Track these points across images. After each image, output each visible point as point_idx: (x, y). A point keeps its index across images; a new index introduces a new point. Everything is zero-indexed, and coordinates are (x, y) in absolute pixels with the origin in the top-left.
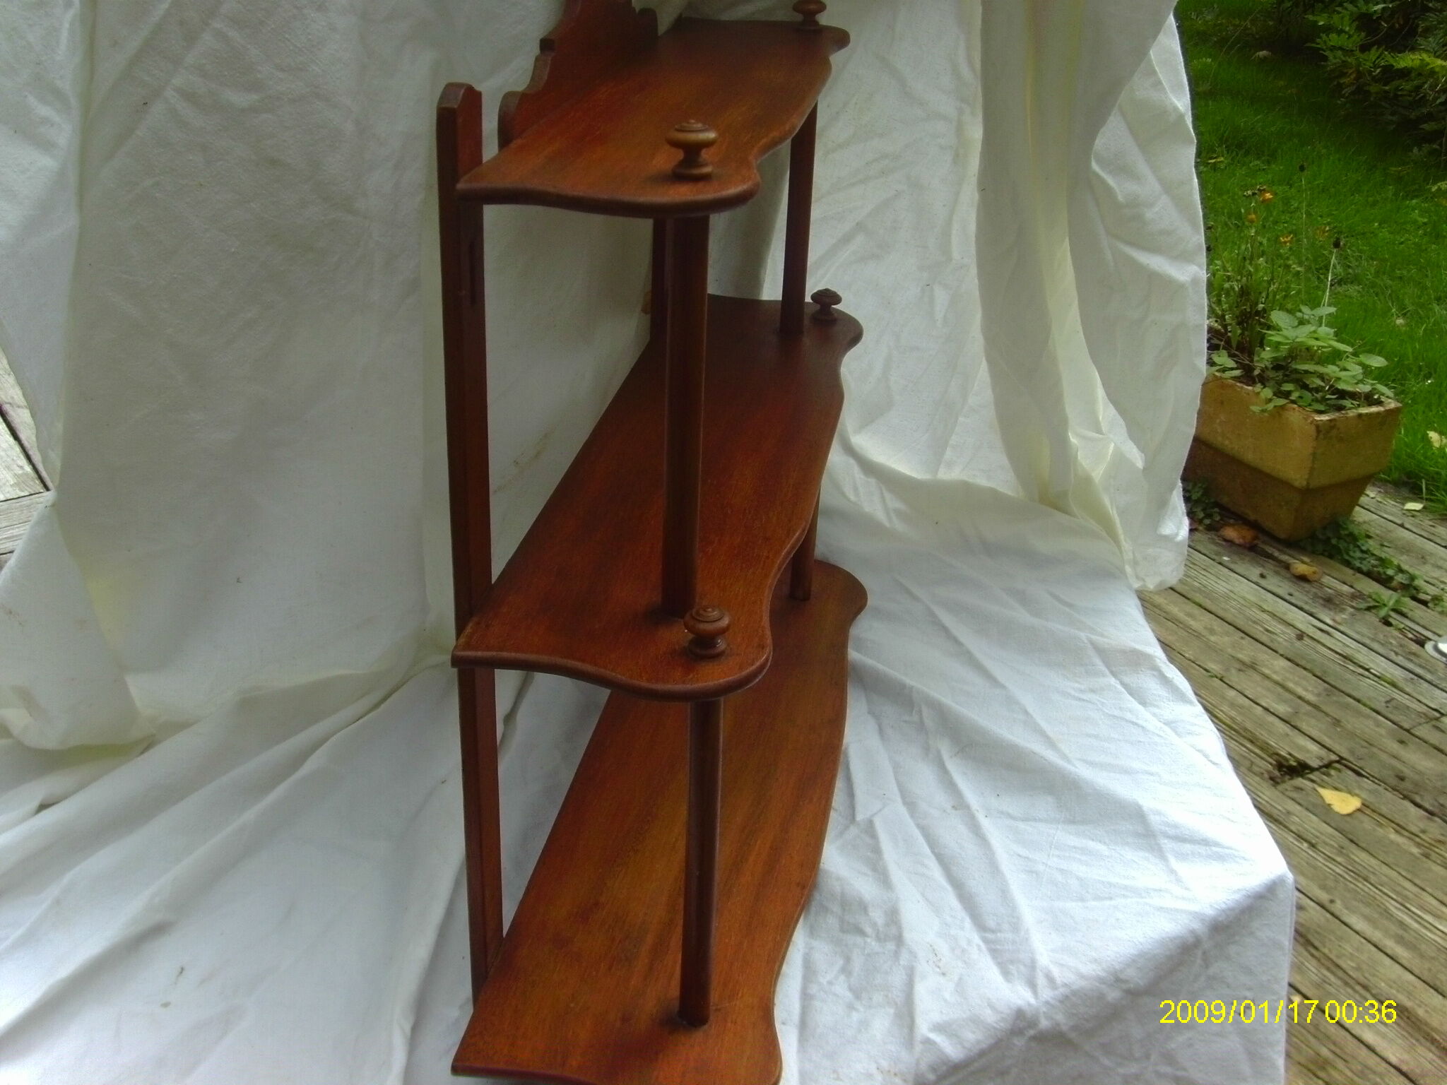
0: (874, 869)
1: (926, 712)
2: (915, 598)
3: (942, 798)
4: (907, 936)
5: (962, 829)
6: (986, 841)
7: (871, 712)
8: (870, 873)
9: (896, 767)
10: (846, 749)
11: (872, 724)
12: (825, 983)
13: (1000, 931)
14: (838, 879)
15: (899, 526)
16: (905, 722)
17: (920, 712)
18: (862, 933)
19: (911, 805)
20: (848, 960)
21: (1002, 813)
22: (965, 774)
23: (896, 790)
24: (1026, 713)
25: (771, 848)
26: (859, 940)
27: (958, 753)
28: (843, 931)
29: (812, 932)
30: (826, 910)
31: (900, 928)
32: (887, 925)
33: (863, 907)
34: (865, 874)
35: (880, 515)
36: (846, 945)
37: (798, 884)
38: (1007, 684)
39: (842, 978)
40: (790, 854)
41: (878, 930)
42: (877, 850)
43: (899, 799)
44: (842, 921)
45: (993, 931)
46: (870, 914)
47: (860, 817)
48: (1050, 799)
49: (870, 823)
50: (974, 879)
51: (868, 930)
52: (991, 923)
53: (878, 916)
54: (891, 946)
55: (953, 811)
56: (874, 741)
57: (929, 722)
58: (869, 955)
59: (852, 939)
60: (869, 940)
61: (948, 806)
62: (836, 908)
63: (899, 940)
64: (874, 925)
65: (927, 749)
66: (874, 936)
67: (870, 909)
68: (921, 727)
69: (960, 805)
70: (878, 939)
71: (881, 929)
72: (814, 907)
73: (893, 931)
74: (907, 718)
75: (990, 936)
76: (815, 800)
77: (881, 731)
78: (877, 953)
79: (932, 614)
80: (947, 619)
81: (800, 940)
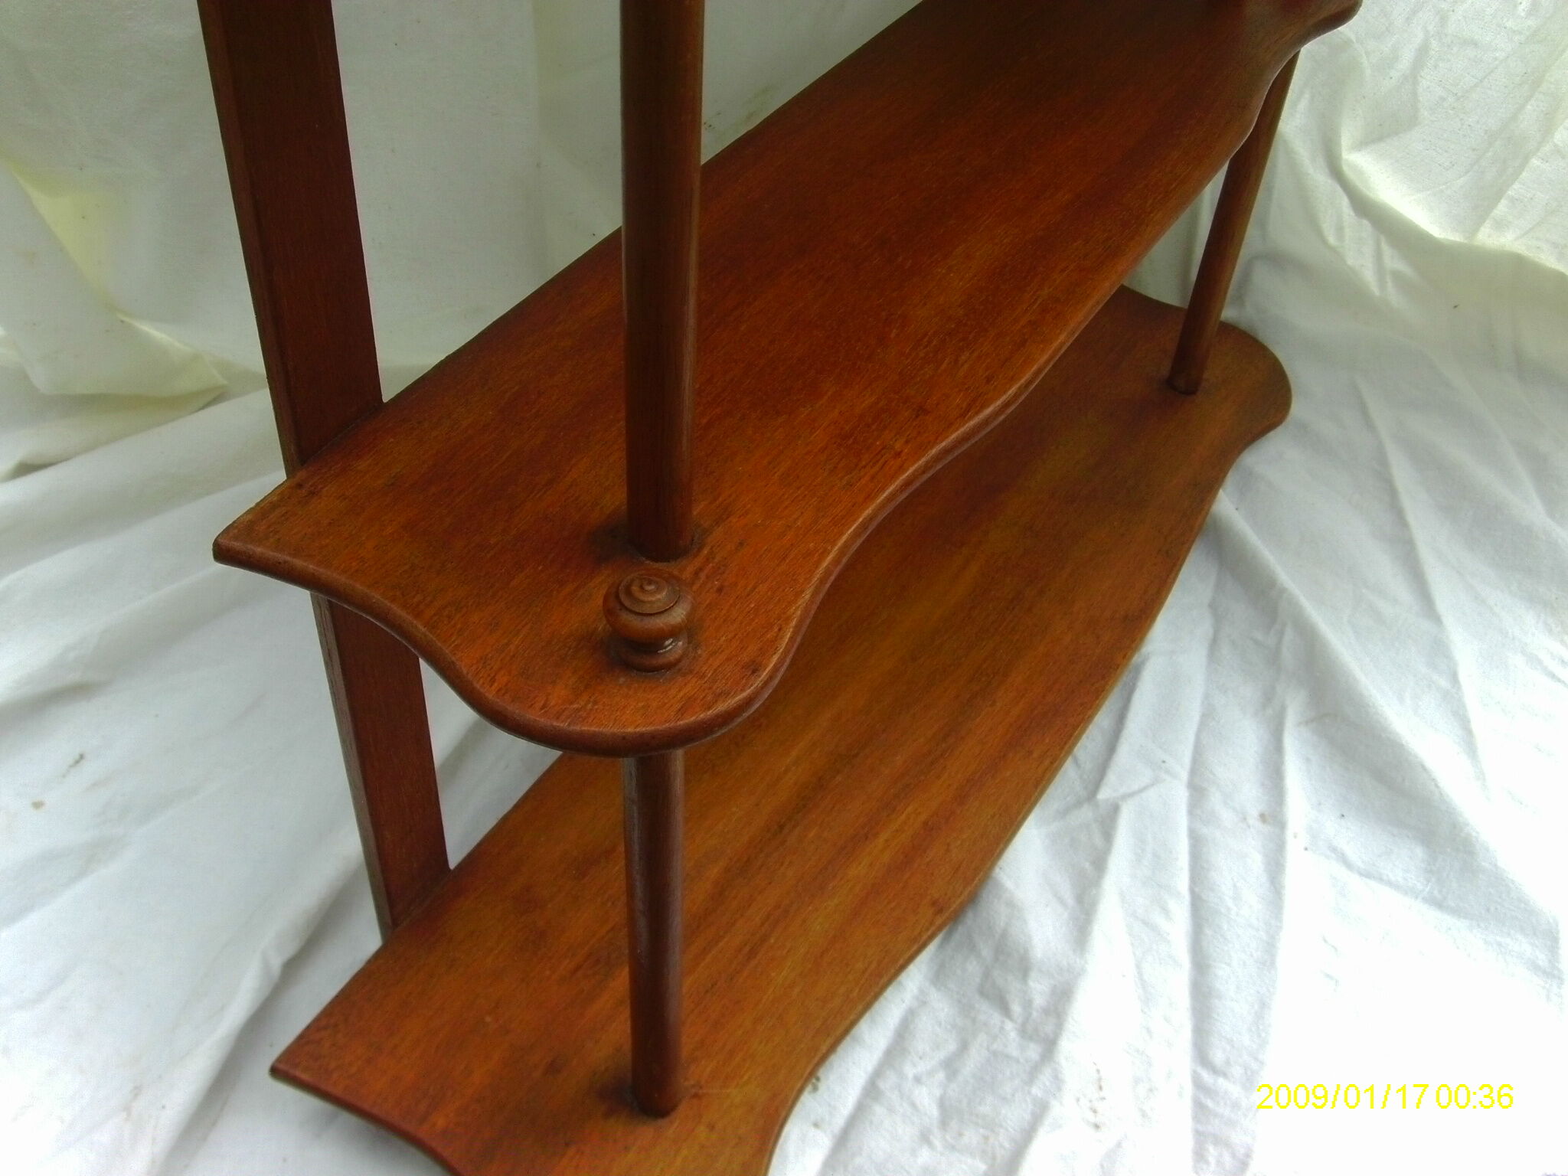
0: (1080, 899)
1: (1289, 635)
2: (1369, 425)
3: (1250, 794)
4: (1066, 1046)
5: (1256, 861)
6: (1280, 898)
7: (1213, 607)
8: (1070, 901)
9: (1208, 716)
10: (1143, 663)
11: (1205, 628)
12: (910, 1076)
13: (1225, 1075)
14: (1011, 904)
15: (1394, 297)
16: (1256, 642)
17: (1281, 634)
18: (1005, 1009)
19: (1197, 791)
20: (964, 1047)
21: (1334, 850)
22: (1308, 760)
23: (1187, 759)
24: (1454, 678)
25: (925, 823)
26: (996, 1018)
27: (1312, 721)
28: (982, 992)
29: (939, 977)
30: (973, 948)
31: (1059, 1026)
32: (1046, 1011)
33: (1024, 967)
34: (1061, 901)
35: (1369, 276)
36: (974, 1021)
37: (934, 903)
38: (1444, 620)
39: (941, 1076)
40: (948, 845)
41: (1030, 1014)
42: (1100, 863)
43: (1184, 775)
44: (987, 975)
45: (1215, 1070)
46: (1031, 983)
47: (1104, 794)
48: (1419, 852)
49: (1115, 809)
50: (1229, 965)
51: (1016, 1008)
52: (1218, 1057)
53: (1039, 989)
54: (1033, 1052)
55: (1259, 825)
56: (1194, 660)
57: (1287, 656)
58: (995, 1054)
59: (987, 1013)
60: (1009, 1026)
61: (1253, 812)
62: (986, 952)
63: (1050, 1046)
64: (1028, 1004)
65: (1268, 697)
66: (1020, 1021)
67: (1033, 974)
68: (1274, 659)
69: (1274, 817)
70: (1023, 1032)
71: (1035, 1014)
72: (960, 932)
73: (1049, 1029)
74: (1259, 636)
75: (1206, 1077)
76: (1035, 755)
77: (1214, 644)
78: (1008, 1057)
79: (1383, 461)
80: (1403, 473)
81: (914, 979)
